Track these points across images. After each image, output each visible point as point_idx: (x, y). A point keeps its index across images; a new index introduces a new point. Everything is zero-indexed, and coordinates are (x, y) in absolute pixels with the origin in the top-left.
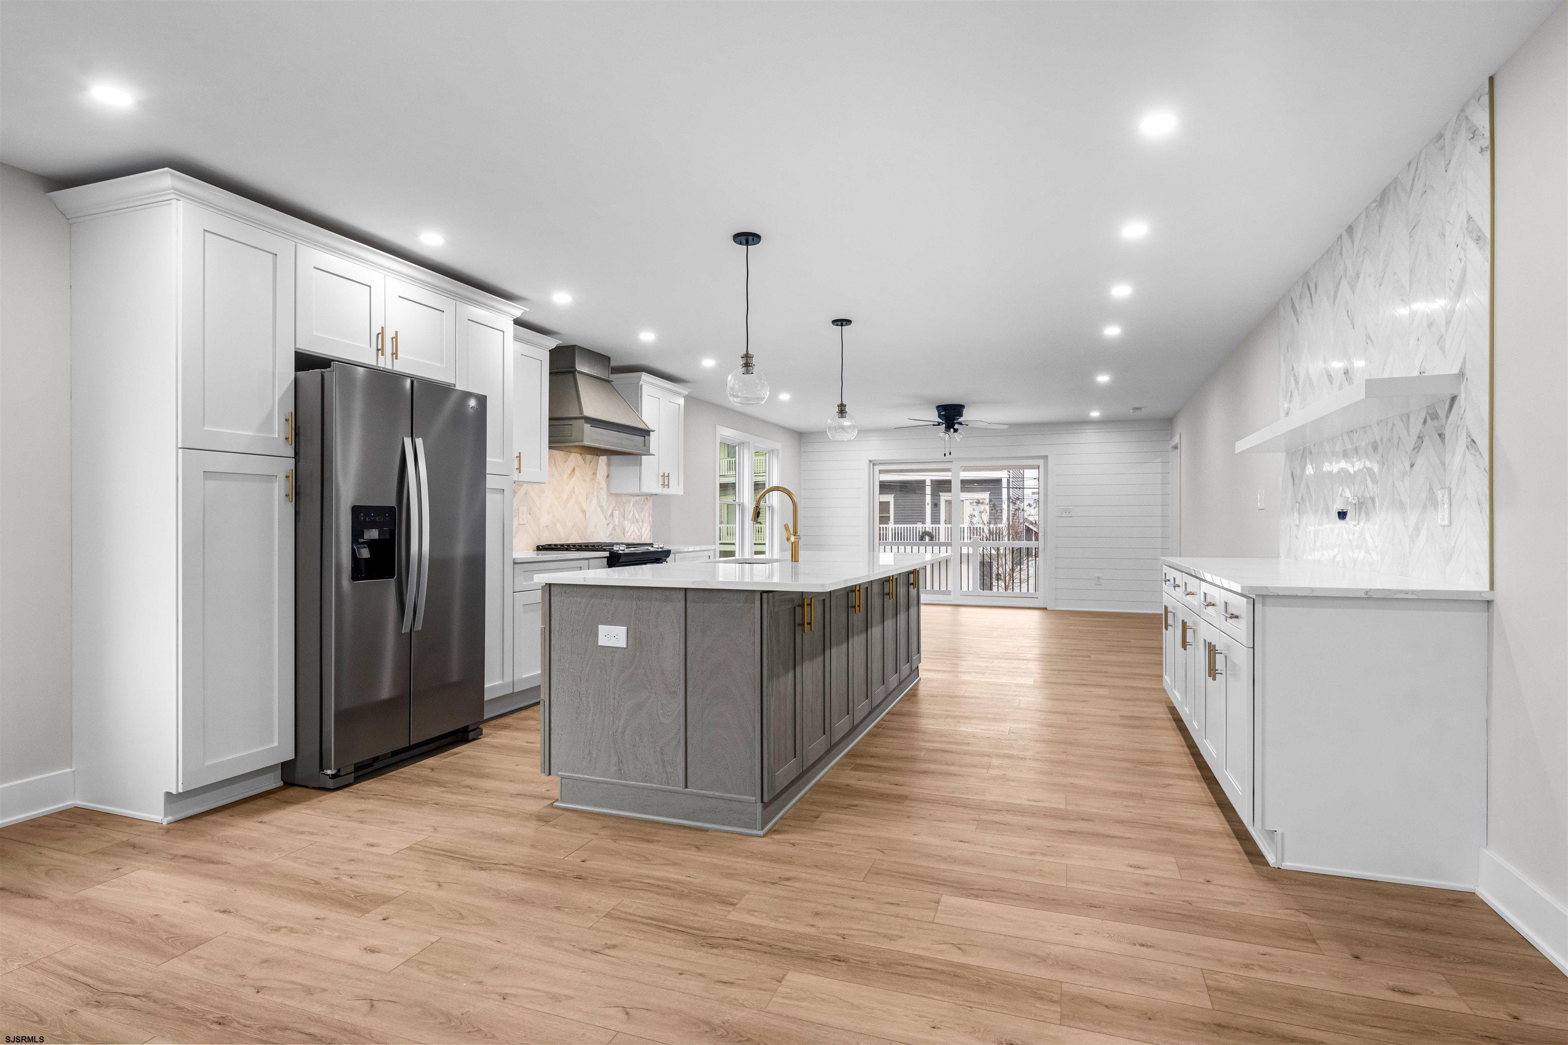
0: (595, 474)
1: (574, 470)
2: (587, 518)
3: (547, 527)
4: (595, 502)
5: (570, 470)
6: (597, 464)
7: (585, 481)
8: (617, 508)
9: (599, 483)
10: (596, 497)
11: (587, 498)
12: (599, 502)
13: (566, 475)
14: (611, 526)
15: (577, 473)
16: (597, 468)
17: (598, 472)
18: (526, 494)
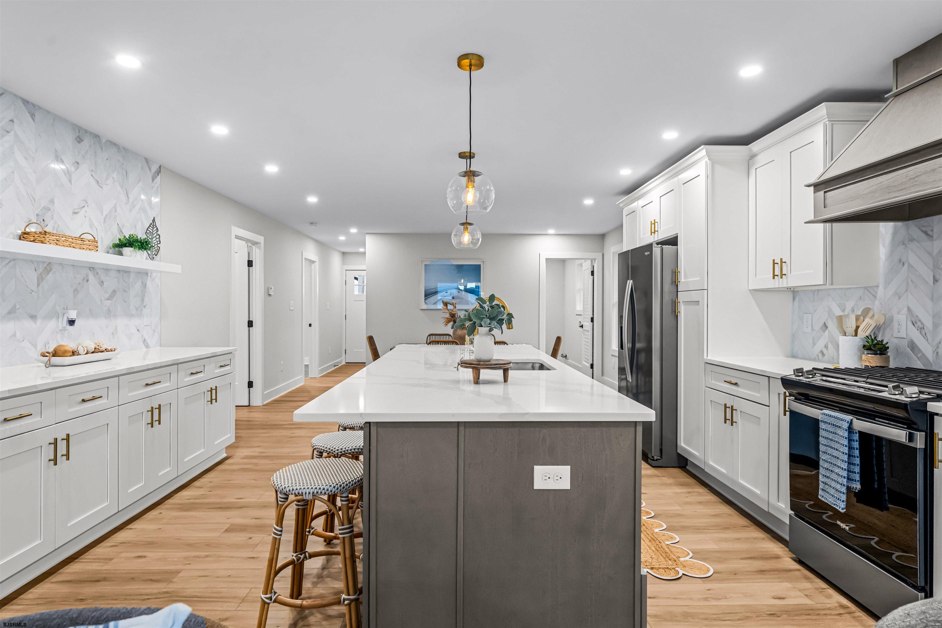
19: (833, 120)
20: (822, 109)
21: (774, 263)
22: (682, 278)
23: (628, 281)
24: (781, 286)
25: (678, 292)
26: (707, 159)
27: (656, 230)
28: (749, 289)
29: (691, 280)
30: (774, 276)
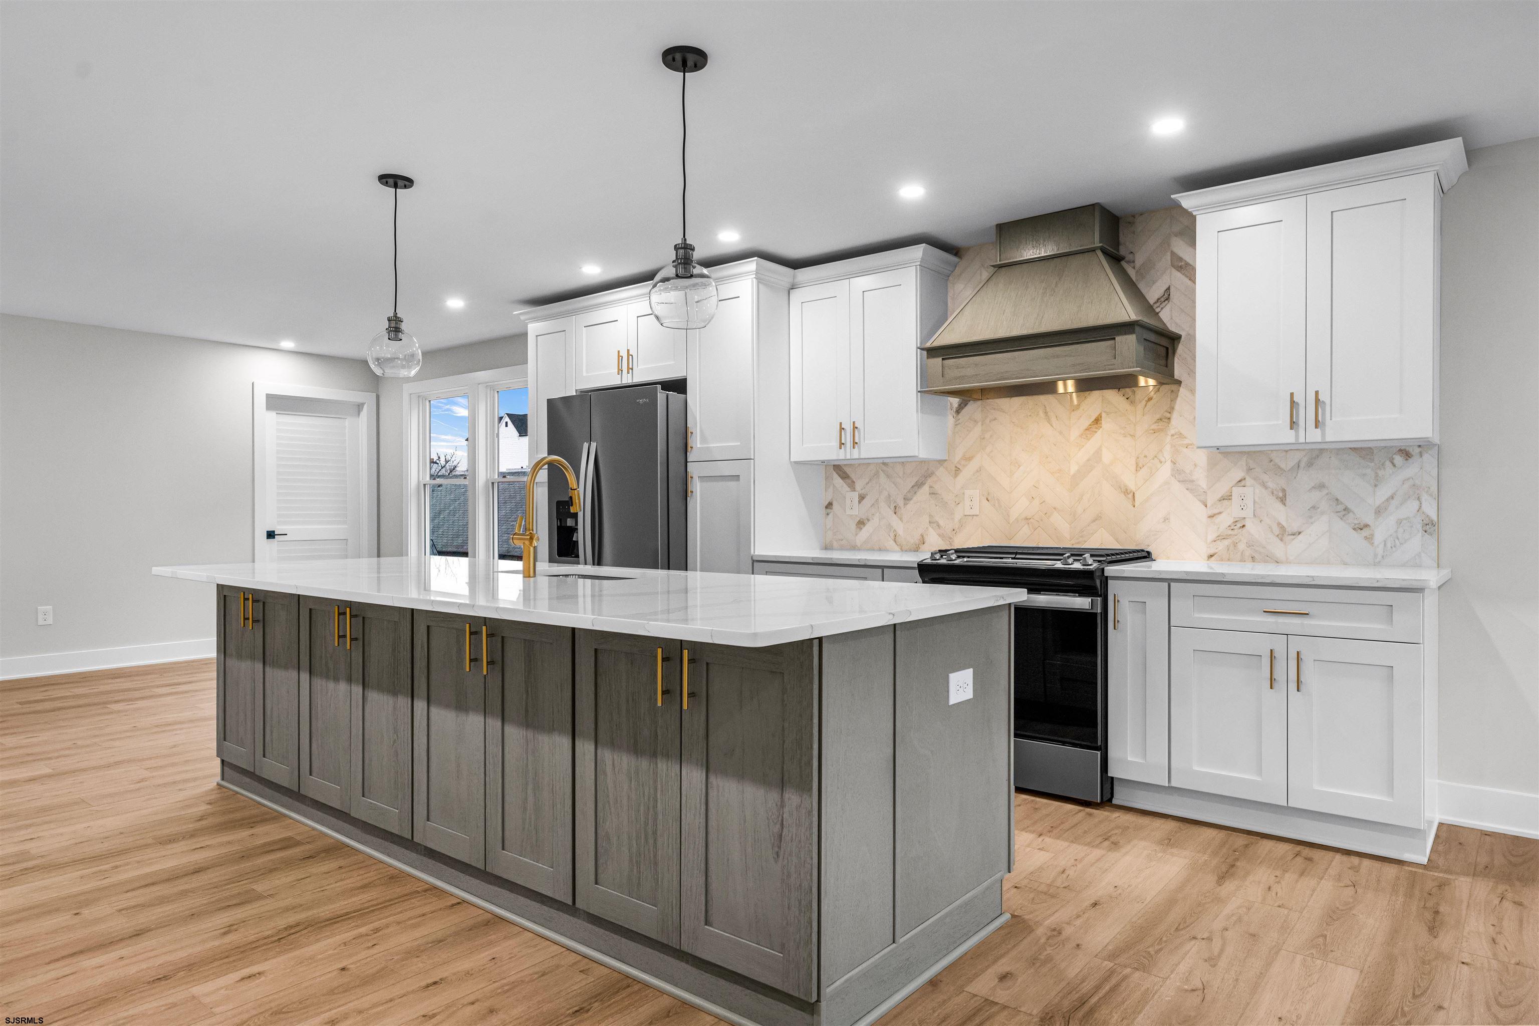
0: (1166, 419)
1: (1097, 421)
2: (1137, 504)
3: (1026, 519)
4: (1165, 471)
5: (1086, 422)
6: (1173, 400)
7: (1133, 436)
8: (1249, 481)
9: (1181, 436)
10: (1168, 465)
11: (1138, 468)
12: (1177, 472)
13: (1075, 433)
14: (1225, 520)
15: (1106, 424)
16: (1172, 408)
17: (1175, 415)
18: (979, 470)
19: (924, 267)
20: (918, 252)
21: (842, 429)
22: (696, 442)
23: (586, 445)
24: (848, 457)
25: (686, 462)
26: (754, 276)
27: (631, 367)
28: (792, 460)
29: (712, 445)
30: (842, 444)
